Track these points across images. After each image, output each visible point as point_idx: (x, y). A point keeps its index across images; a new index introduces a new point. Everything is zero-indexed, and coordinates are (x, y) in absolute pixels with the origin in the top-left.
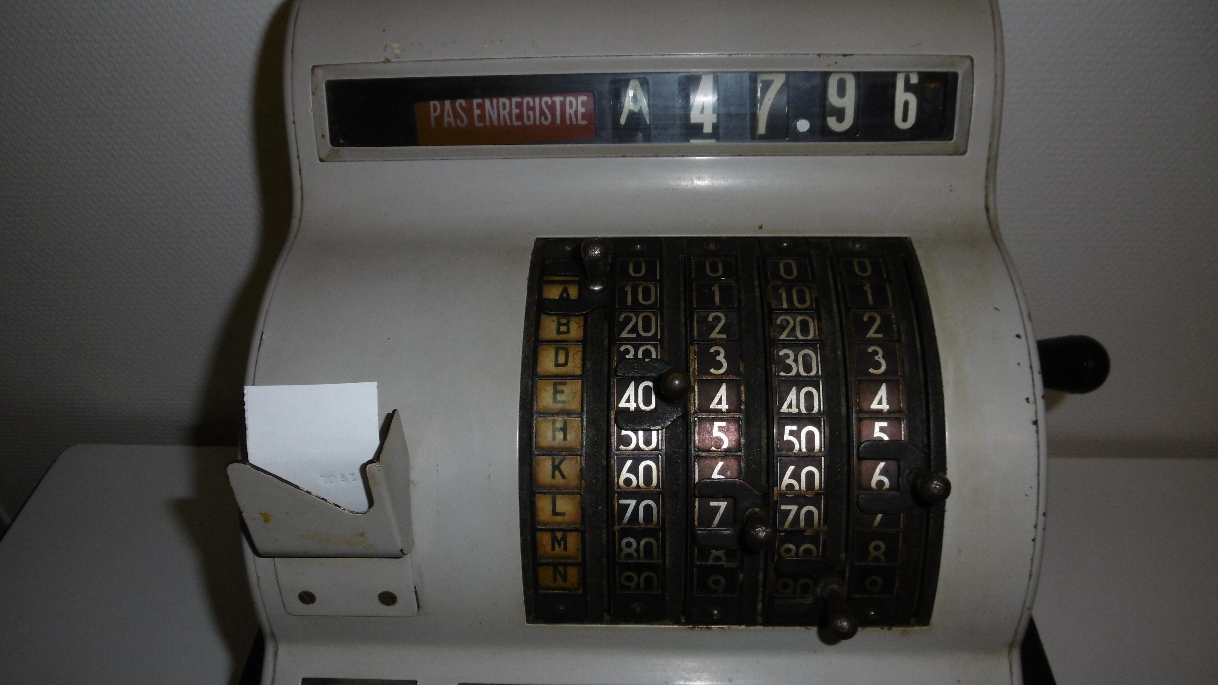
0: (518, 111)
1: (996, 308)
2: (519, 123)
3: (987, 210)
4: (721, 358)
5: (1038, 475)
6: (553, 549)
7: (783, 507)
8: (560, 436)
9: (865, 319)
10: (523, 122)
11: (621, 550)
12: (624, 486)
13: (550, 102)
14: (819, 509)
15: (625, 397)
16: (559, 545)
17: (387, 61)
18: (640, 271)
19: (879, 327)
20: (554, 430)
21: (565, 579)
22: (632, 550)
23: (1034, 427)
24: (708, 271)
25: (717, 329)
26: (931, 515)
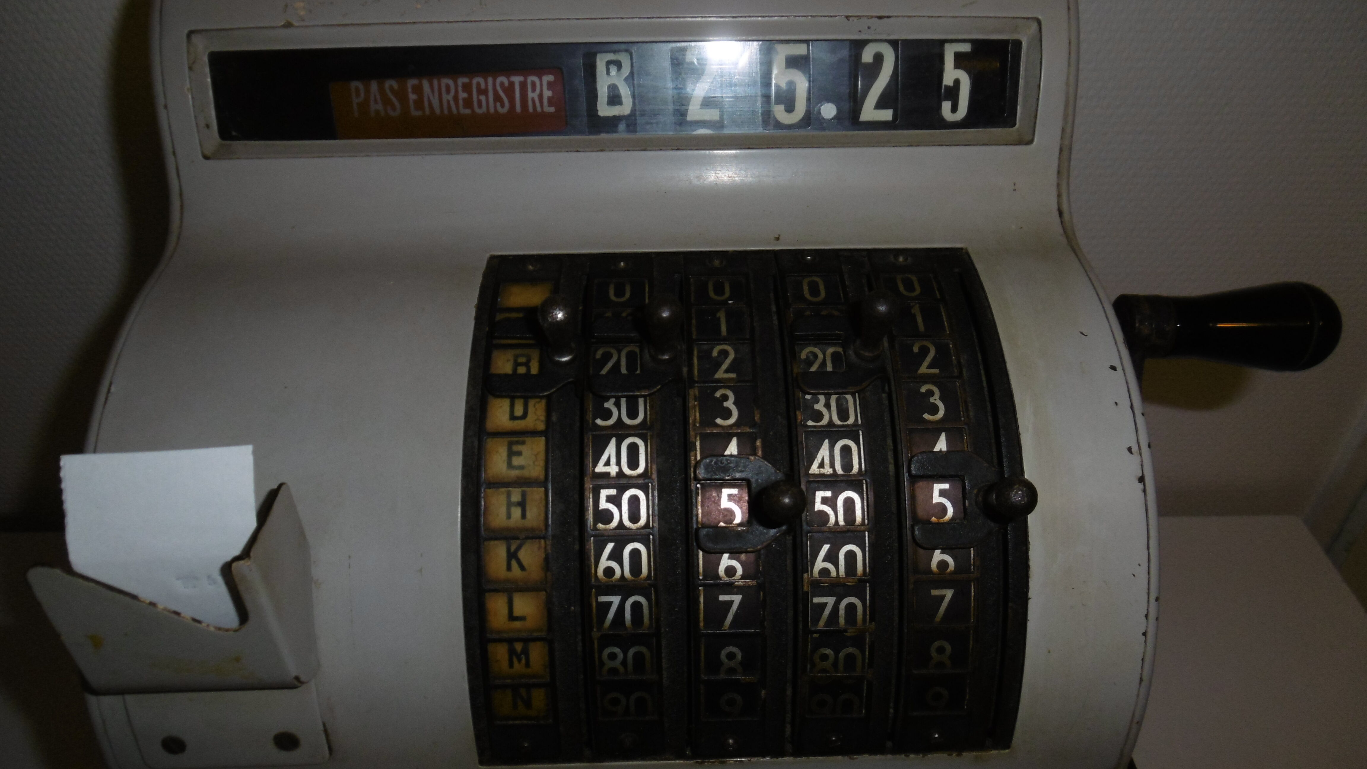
0: (465, 95)
1: (1081, 333)
2: (468, 111)
3: (1061, 213)
4: (730, 404)
5: (1148, 548)
6: (511, 665)
7: (816, 600)
8: (516, 512)
9: (916, 349)
10: (473, 111)
11: (602, 664)
12: (604, 578)
13: (506, 84)
14: (863, 601)
15: (604, 458)
16: (519, 660)
17: (288, 25)
18: (623, 295)
19: (934, 359)
20: (510, 505)
21: (528, 704)
22: (617, 663)
23: (1141, 486)
24: (712, 294)
25: (724, 367)
26: (1010, 604)
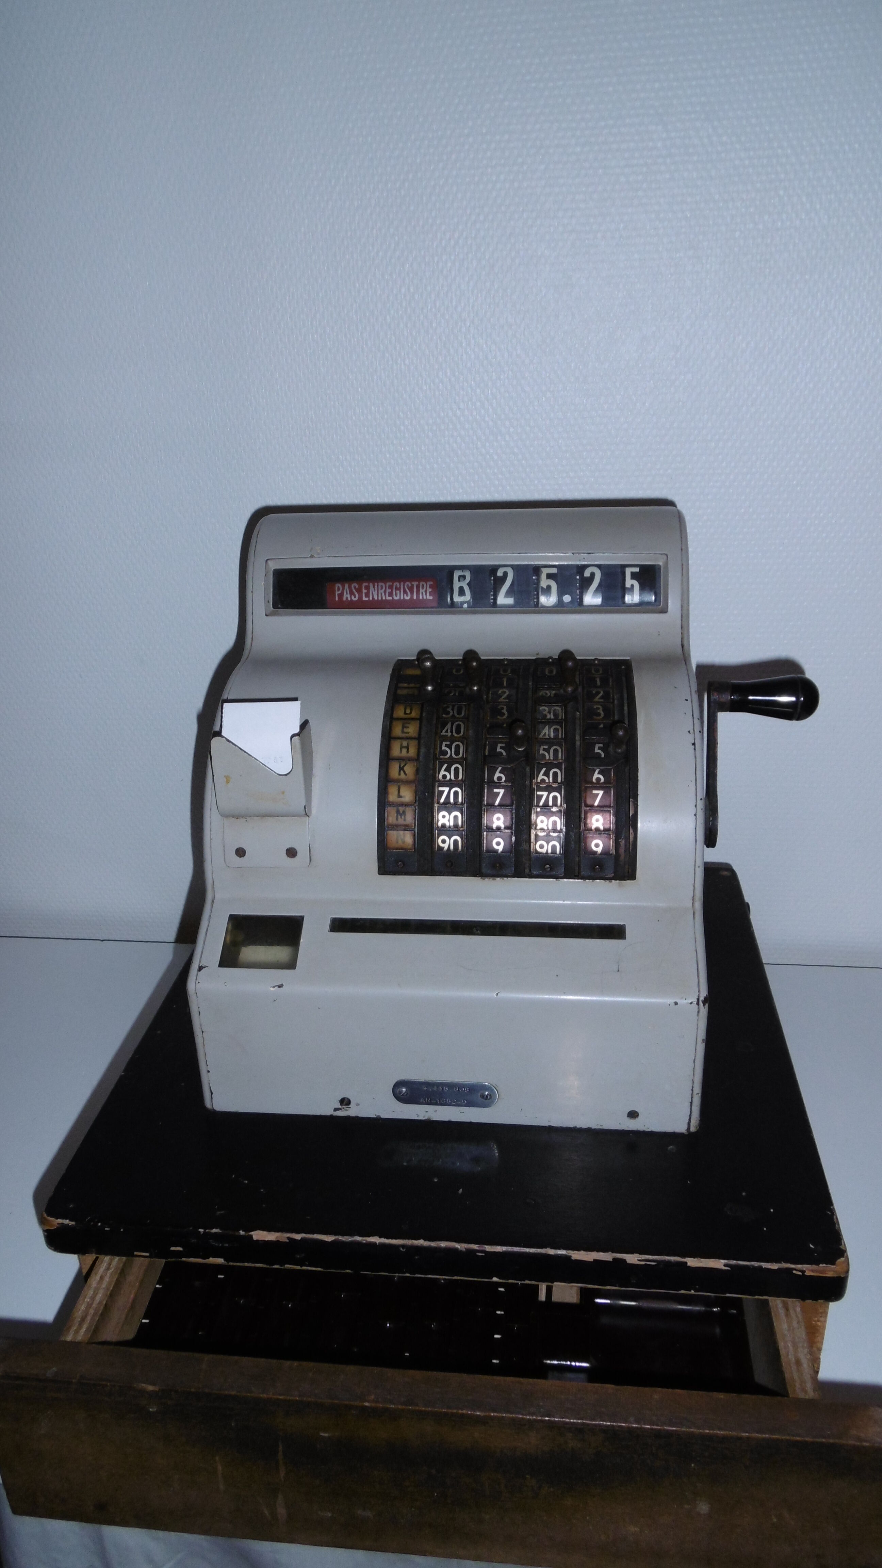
0: (390, 591)
1: (675, 687)
2: (391, 598)
4: (504, 711)
6: (397, 820)
7: (539, 793)
8: (404, 751)
9: (594, 692)
10: (393, 597)
11: (439, 821)
12: (442, 779)
13: (410, 587)
14: (561, 795)
15: (446, 729)
16: (401, 817)
17: (312, 556)
19: (602, 696)
20: (402, 747)
21: (403, 841)
22: (446, 821)
23: (693, 747)
24: (501, 672)
25: (503, 697)
26: (631, 799)
